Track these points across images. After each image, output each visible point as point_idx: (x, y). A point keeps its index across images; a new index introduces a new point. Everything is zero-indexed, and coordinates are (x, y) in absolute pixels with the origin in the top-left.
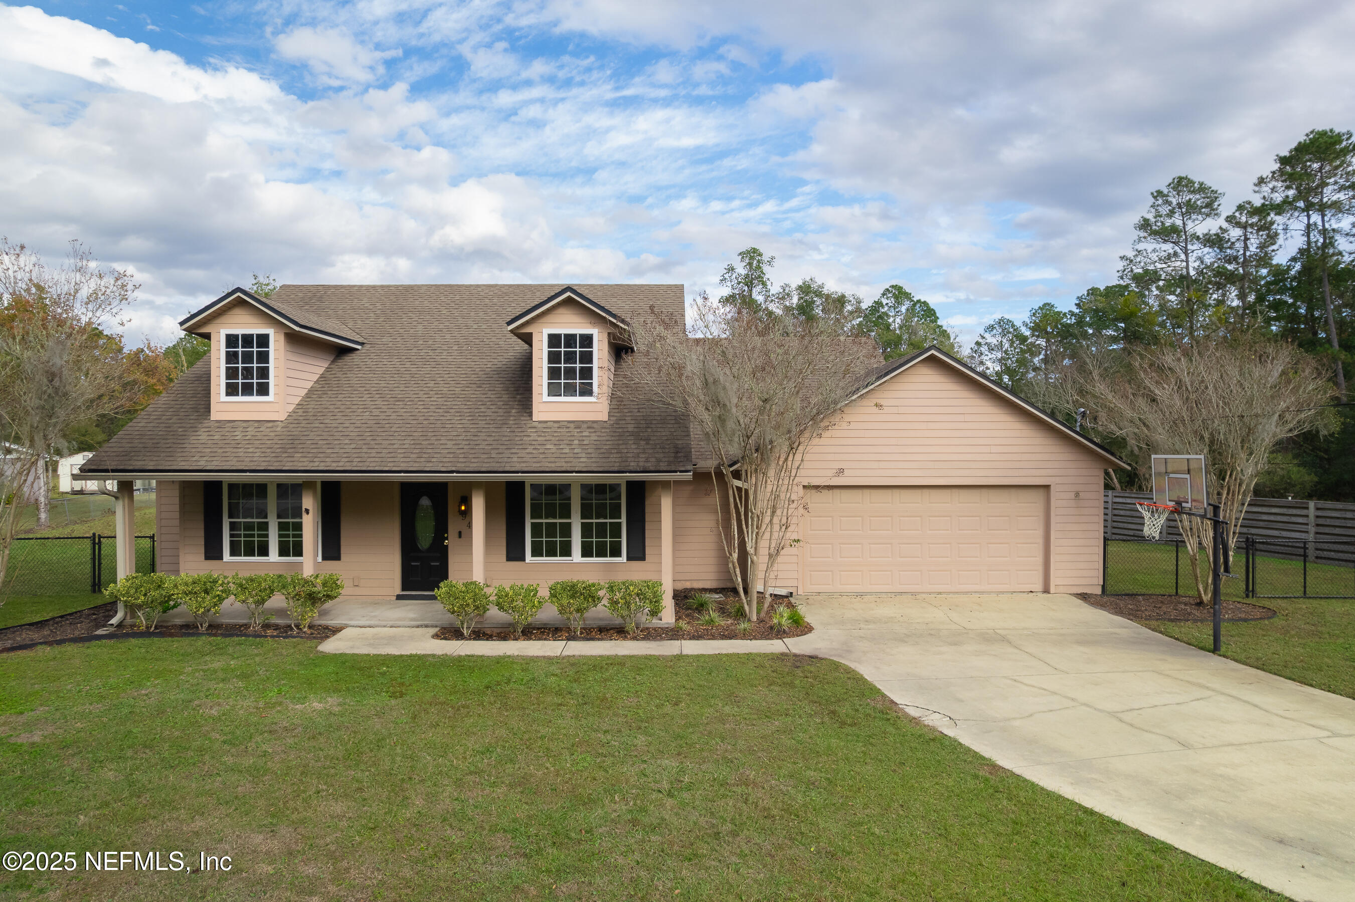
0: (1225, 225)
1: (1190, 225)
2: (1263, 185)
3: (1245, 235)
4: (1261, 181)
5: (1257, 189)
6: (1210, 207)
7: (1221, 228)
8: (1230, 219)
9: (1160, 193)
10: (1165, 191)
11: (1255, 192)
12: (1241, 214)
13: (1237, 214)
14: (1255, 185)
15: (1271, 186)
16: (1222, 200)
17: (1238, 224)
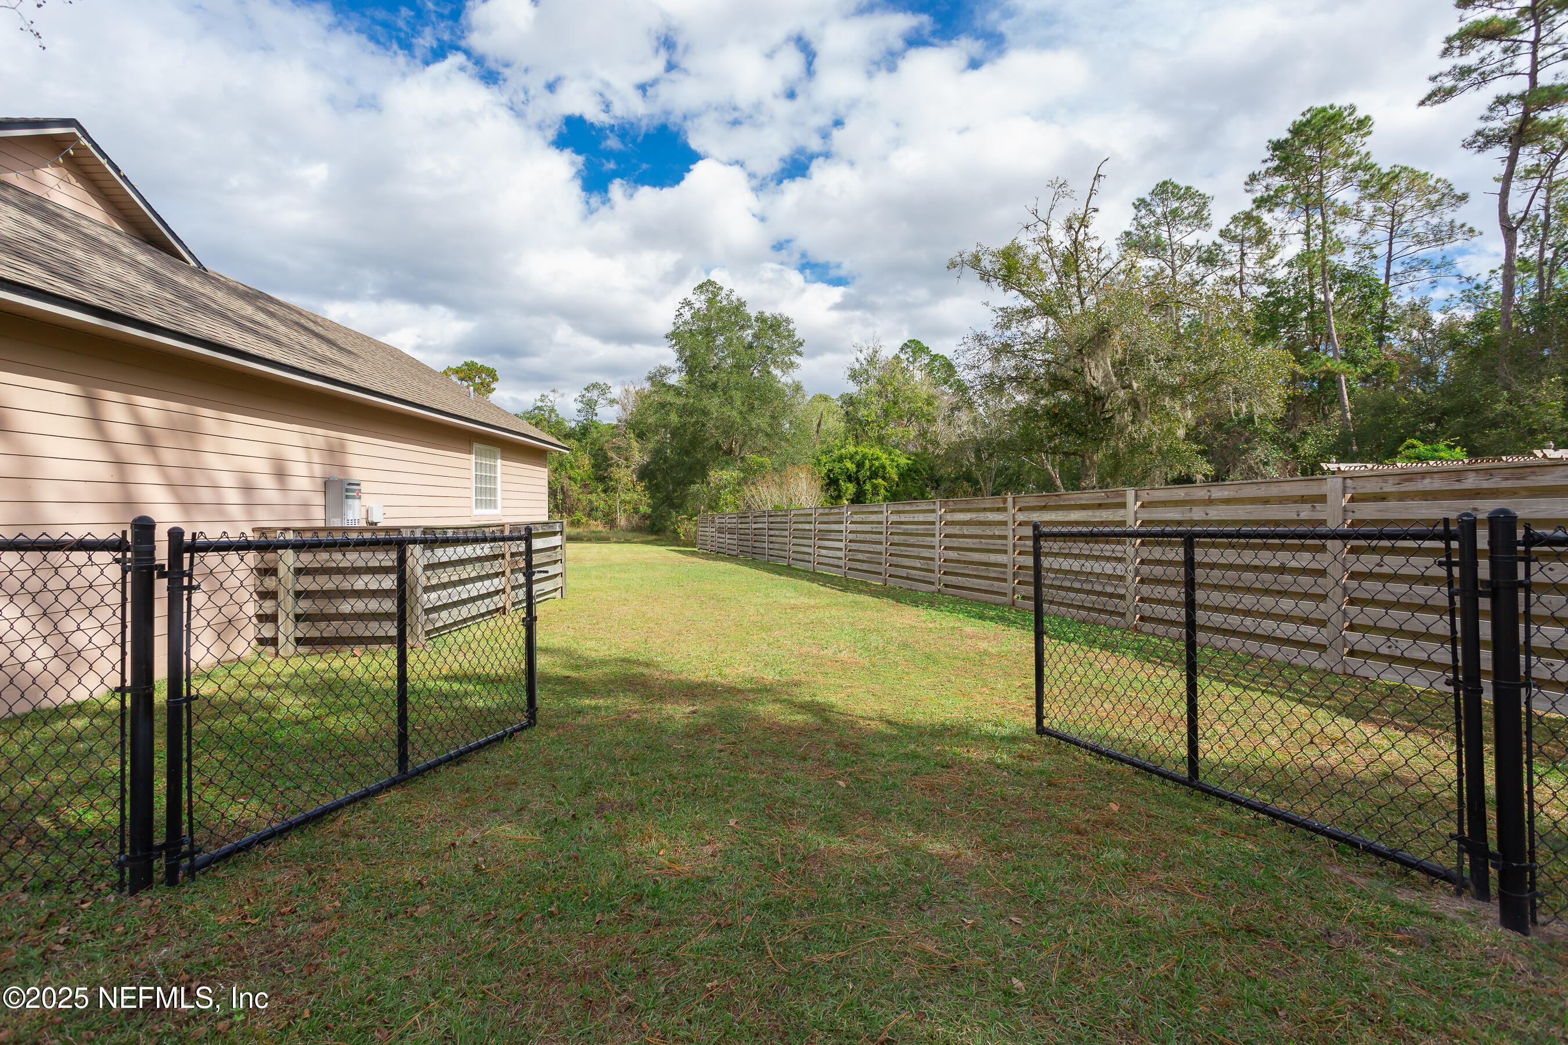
0: (1219, 240)
1: (1177, 237)
2: (1255, 183)
3: (1242, 250)
4: (1253, 178)
5: (1248, 188)
6: (1200, 218)
7: (1214, 244)
8: (1223, 234)
9: (1142, 201)
10: (1148, 199)
11: (1247, 191)
12: (1236, 227)
13: (1232, 227)
14: (1246, 184)
15: (1264, 183)
16: (1212, 206)
17: (1234, 239)
